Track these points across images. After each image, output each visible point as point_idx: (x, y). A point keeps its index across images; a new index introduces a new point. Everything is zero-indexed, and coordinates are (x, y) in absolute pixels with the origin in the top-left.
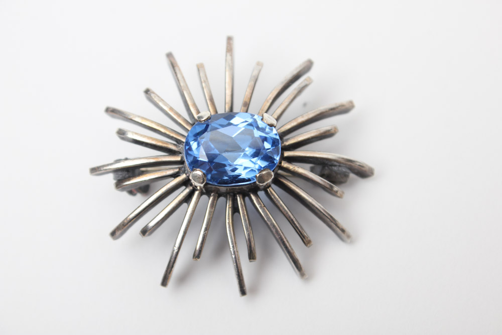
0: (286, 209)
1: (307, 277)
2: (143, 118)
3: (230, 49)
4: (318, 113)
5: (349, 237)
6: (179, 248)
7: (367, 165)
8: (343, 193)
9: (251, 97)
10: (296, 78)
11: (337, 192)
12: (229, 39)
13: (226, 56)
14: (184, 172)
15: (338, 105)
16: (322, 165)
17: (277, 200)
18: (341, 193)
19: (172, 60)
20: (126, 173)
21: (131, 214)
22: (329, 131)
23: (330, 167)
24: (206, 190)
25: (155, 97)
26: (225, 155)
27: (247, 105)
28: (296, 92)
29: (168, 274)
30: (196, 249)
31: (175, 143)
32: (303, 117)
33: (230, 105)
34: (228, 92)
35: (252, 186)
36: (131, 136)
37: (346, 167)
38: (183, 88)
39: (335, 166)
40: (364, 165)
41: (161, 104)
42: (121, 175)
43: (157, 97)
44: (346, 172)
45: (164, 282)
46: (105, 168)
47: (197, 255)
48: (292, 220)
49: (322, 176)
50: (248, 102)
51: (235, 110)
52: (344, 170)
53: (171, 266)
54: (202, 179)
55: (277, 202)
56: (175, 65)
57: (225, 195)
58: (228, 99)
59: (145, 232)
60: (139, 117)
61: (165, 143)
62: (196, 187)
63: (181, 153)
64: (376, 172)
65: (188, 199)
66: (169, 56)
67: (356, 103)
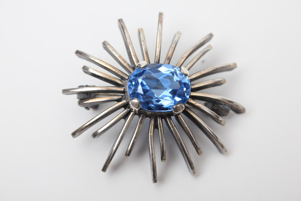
0: (189, 129)
1: (197, 174)
2: (101, 60)
3: (160, 21)
4: (214, 69)
5: (226, 151)
6: (117, 148)
7: (242, 106)
8: (225, 122)
9: (172, 54)
10: (202, 44)
11: (221, 121)
12: (161, 15)
13: (158, 25)
14: (125, 99)
15: (227, 65)
16: (214, 104)
17: (183, 123)
18: (224, 122)
19: (122, 24)
20: (86, 95)
21: (87, 122)
22: (220, 81)
23: (218, 105)
24: (139, 112)
25: (110, 47)
26: (153, 91)
27: (169, 59)
28: (201, 54)
29: (107, 164)
30: (128, 150)
31: (120, 79)
32: (205, 71)
33: (158, 58)
34: (158, 50)
35: (169, 113)
36: (91, 71)
37: (229, 106)
38: (129, 44)
39: (222, 104)
40: (240, 106)
41: (114, 53)
42: (82, 96)
43: (111, 48)
44: (228, 109)
45: (104, 169)
46: (73, 91)
47: (128, 154)
48: (192, 137)
49: (212, 110)
50: (170, 58)
51: (161, 62)
52: (227, 107)
53: (110, 159)
54: (138, 105)
55: (183, 125)
56: (124, 28)
57: (150, 116)
58: (158, 54)
59: (95, 135)
60: (98, 59)
61: (114, 79)
62: (132, 109)
63: (124, 86)
64: (246, 111)
65: (125, 117)
66: (120, 21)
67: (238, 65)
